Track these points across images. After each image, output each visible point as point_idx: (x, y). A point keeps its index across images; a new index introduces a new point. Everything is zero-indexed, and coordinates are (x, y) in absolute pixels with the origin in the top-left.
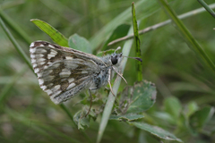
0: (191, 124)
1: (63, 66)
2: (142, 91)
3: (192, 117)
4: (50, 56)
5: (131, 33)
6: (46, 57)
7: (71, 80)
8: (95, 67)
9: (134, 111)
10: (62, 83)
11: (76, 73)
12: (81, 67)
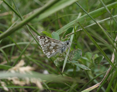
0: (95, 62)
1: (50, 45)
2: (77, 52)
3: (95, 60)
4: (46, 42)
5: (73, 32)
6: (45, 42)
7: (53, 50)
8: (61, 45)
9: (74, 59)
10: (50, 51)
11: (55, 48)
12: (56, 45)
